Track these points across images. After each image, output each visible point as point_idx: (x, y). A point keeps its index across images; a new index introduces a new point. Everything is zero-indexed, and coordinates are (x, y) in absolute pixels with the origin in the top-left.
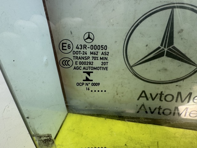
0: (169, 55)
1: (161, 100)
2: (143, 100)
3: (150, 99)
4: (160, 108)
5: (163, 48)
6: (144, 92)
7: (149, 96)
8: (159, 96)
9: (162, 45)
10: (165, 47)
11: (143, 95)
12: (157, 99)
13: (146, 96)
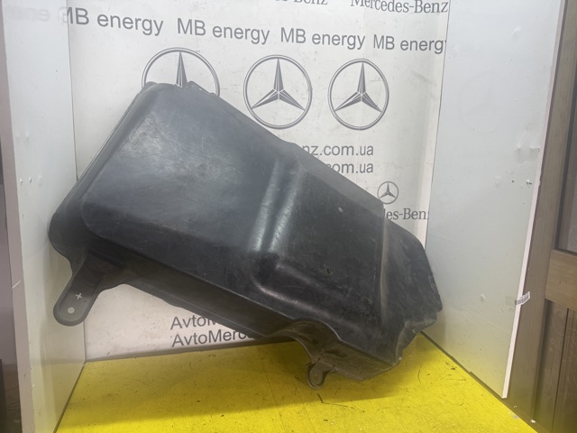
1: (194, 326)
2: (177, 329)
3: (184, 326)
4: (195, 336)
6: (176, 318)
7: (182, 322)
8: (192, 321)
11: (176, 322)
12: (191, 325)
13: (179, 324)
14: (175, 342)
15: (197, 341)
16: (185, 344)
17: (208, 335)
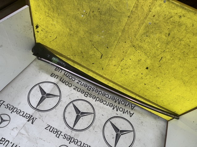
0: (118, 130)
2: (132, 112)
3: (128, 111)
4: (125, 105)
5: (120, 134)
6: (131, 116)
7: (129, 113)
8: (125, 112)
9: (120, 135)
10: (119, 134)
11: (131, 115)
12: (126, 110)
13: (130, 113)
14: (134, 107)
15: (125, 103)
16: (130, 105)
17: (120, 103)
